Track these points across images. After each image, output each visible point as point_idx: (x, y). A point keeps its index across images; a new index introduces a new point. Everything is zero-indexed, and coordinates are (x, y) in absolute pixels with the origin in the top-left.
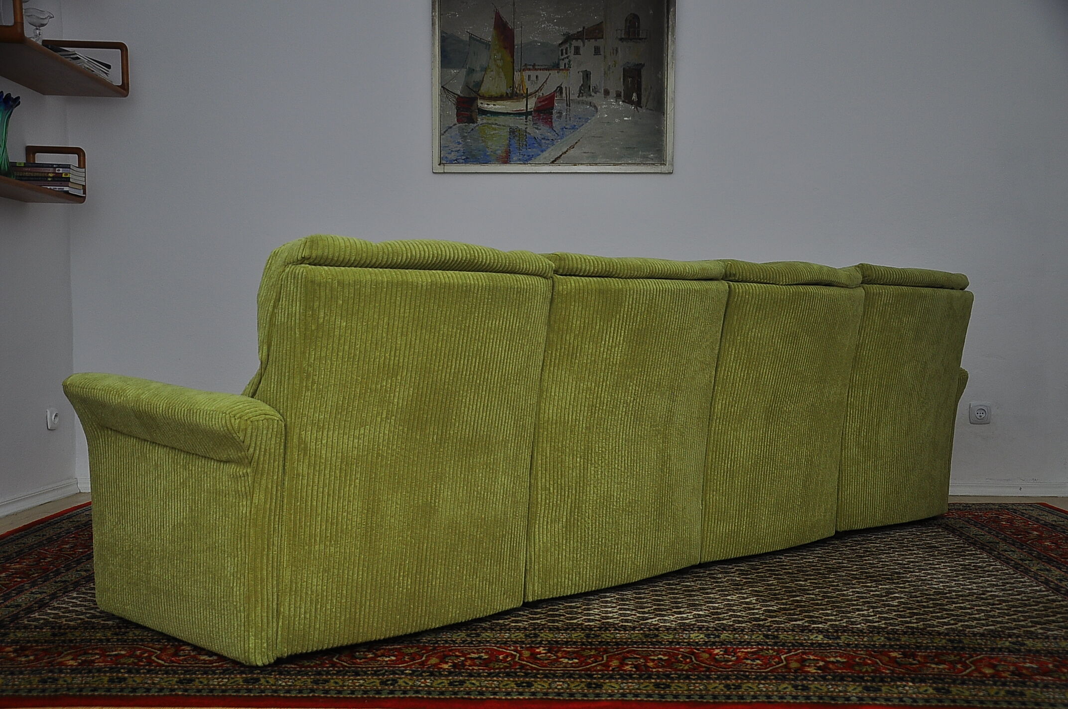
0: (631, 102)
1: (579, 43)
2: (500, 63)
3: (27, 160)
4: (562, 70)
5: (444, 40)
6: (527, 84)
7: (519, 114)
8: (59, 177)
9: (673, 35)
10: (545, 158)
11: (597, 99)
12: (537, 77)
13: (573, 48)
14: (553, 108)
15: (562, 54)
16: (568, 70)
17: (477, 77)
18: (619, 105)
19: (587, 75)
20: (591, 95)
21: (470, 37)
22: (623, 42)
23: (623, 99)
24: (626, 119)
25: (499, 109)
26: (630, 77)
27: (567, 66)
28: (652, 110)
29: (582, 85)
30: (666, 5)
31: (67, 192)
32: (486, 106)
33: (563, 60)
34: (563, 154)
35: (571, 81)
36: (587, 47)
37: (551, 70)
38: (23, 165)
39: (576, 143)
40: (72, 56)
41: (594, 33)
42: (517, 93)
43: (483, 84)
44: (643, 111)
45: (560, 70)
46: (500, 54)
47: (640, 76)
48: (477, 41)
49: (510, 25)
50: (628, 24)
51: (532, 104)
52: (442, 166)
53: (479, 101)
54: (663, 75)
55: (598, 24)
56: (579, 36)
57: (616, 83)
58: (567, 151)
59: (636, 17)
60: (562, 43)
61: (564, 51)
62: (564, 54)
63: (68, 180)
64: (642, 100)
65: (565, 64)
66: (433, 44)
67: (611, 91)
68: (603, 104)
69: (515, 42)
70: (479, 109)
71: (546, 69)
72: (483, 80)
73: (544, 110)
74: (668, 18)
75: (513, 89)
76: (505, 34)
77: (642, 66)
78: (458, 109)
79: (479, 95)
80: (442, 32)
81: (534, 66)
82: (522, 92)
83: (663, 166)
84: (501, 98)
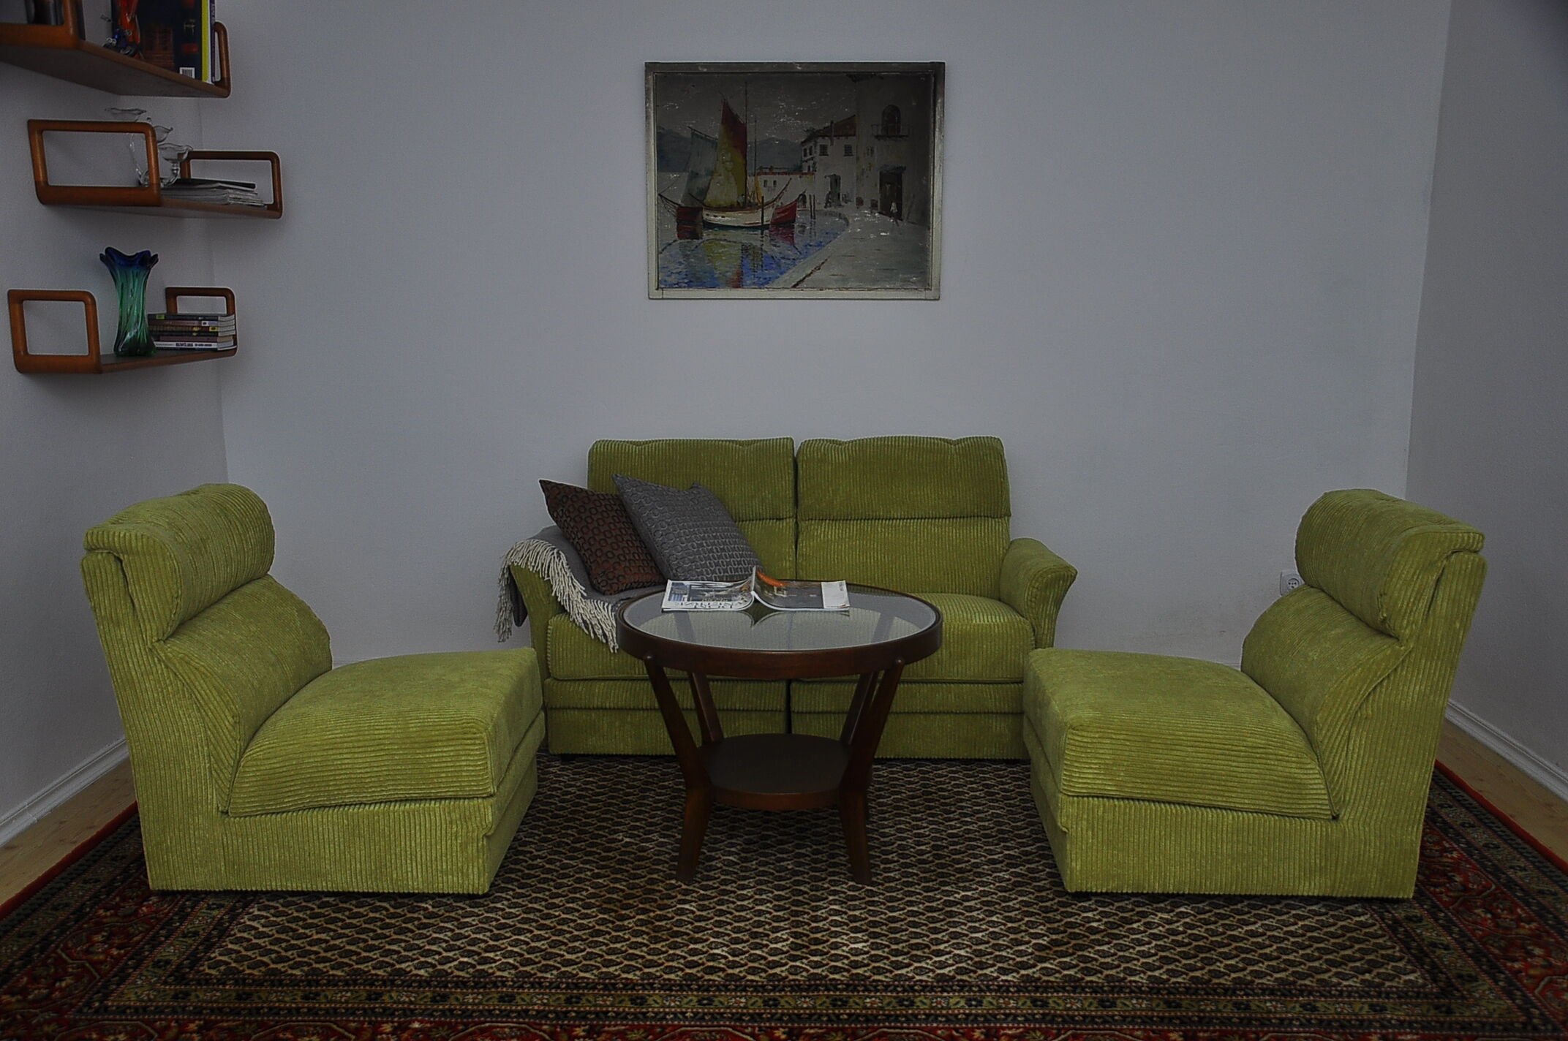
0: (890, 214)
1: (826, 141)
2: (729, 165)
3: (167, 310)
4: (806, 174)
5: (660, 137)
6: (763, 191)
7: (753, 228)
8: (205, 332)
9: (941, 131)
10: (785, 281)
11: (848, 209)
12: (775, 182)
13: (818, 147)
14: (794, 221)
15: (805, 155)
16: (813, 174)
17: (702, 182)
18: (875, 217)
19: (836, 180)
20: (840, 205)
21: (693, 134)
22: (879, 140)
23: (879, 210)
24: (883, 234)
25: (729, 221)
26: (888, 183)
27: (811, 169)
28: (914, 223)
29: (830, 193)
30: (932, 94)
31: (215, 350)
32: (713, 217)
33: (806, 161)
34: (806, 276)
35: (817, 188)
36: (836, 147)
37: (792, 174)
38: (163, 318)
39: (823, 263)
41: (845, 128)
42: (750, 202)
43: (710, 191)
45: (803, 174)
46: (729, 155)
47: (900, 182)
48: (702, 138)
49: (742, 119)
50: (886, 119)
51: (769, 215)
52: (660, 291)
53: (705, 213)
54: (928, 180)
55: (849, 118)
56: (825, 133)
57: (871, 191)
58: (811, 273)
59: (895, 110)
60: (805, 141)
61: (808, 151)
62: (808, 154)
63: (215, 333)
65: (809, 167)
66: (648, 142)
67: (865, 200)
68: (856, 217)
69: (748, 140)
70: (704, 222)
71: (786, 173)
72: (708, 187)
73: (784, 224)
74: (935, 111)
75: (746, 198)
76: (735, 129)
77: (903, 169)
78: (679, 222)
79: (704, 204)
80: (658, 127)
81: (771, 168)
82: (757, 201)
83: (927, 291)
84: (731, 208)
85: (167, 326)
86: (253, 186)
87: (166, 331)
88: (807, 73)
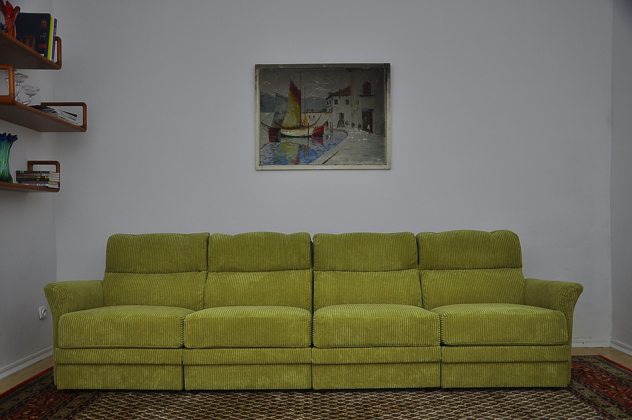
0: (367, 130)
1: (337, 98)
2: (293, 109)
3: (28, 169)
5: (261, 97)
6: (309, 121)
7: (304, 137)
8: (43, 179)
9: (389, 93)
10: (319, 161)
11: (348, 128)
12: (314, 116)
13: (334, 101)
14: (323, 134)
15: (328, 104)
16: (331, 113)
17: (280, 117)
18: (360, 131)
19: (342, 115)
20: (344, 126)
21: (276, 95)
22: (361, 97)
23: (362, 128)
24: (364, 139)
25: (293, 134)
26: (366, 116)
27: (331, 110)
28: (378, 134)
29: (339, 121)
30: (385, 77)
31: (47, 187)
32: (285, 132)
33: (328, 107)
34: (329, 159)
35: (333, 118)
36: (342, 100)
37: (322, 112)
38: (25, 172)
39: (336, 153)
40: (52, 111)
41: (346, 92)
42: (303, 125)
43: (284, 121)
44: (373, 135)
45: (327, 112)
46: (293, 104)
47: (371, 116)
48: (280, 97)
49: (299, 89)
50: (364, 88)
51: (311, 131)
52: (261, 166)
53: (282, 130)
54: (384, 115)
55: (347, 88)
56: (337, 94)
57: (358, 120)
58: (331, 157)
60: (328, 98)
61: (329, 102)
63: (48, 180)
65: (330, 109)
66: (256, 99)
67: (355, 124)
68: (351, 131)
69: (302, 98)
70: (281, 134)
71: (319, 112)
72: (284, 119)
73: (318, 135)
74: (386, 84)
75: (301, 123)
76: (296, 93)
77: (372, 110)
78: (270, 135)
79: (281, 127)
80: (261, 92)
81: (312, 110)
82: (306, 125)
83: (385, 165)
84: (294, 128)
85: (25, 176)
86: (76, 116)
87: (25, 179)
88: (328, 68)
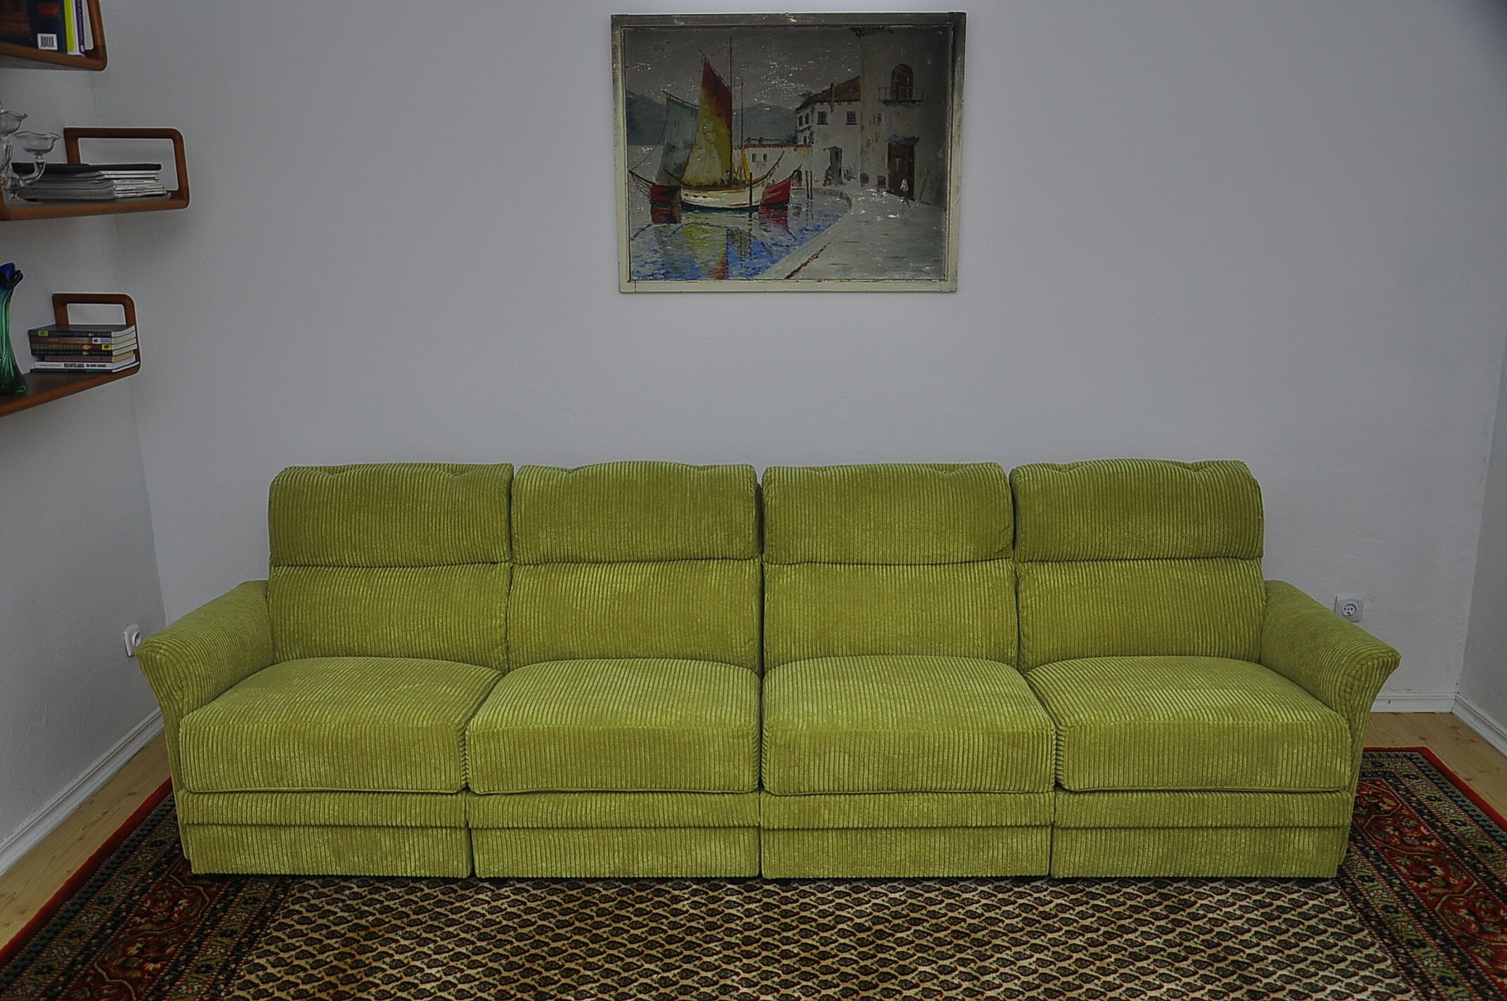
0: (899, 193)
1: (825, 108)
2: (711, 137)
3: (56, 323)
4: (802, 146)
5: (630, 104)
6: (751, 167)
7: (740, 210)
8: (97, 350)
9: (961, 95)
10: (777, 272)
11: (851, 188)
12: (765, 156)
13: (816, 115)
14: (787, 201)
15: (801, 124)
16: (810, 146)
17: (679, 157)
18: (882, 196)
19: (837, 154)
20: (841, 183)
21: (668, 100)
22: (888, 105)
23: (887, 188)
24: (892, 216)
25: (712, 202)
26: (898, 157)
27: (808, 140)
28: (927, 203)
29: (830, 168)
32: (693, 198)
33: (802, 131)
34: (802, 265)
35: (814, 162)
36: (837, 114)
37: (785, 146)
38: (46, 334)
39: (821, 250)
40: (97, 178)
41: (847, 92)
42: (736, 179)
43: (688, 167)
45: (798, 146)
46: (712, 124)
47: (912, 155)
48: (678, 104)
49: (726, 82)
50: (896, 80)
51: (758, 195)
52: (632, 284)
53: (683, 192)
54: (945, 153)
55: (852, 80)
56: (825, 97)
57: (878, 166)
58: (808, 262)
59: (907, 70)
60: (800, 108)
61: (804, 119)
62: (804, 123)
63: (110, 353)
64: (915, 190)
65: (805, 138)
66: (616, 111)
67: (871, 177)
68: (859, 196)
69: (734, 108)
70: (682, 203)
71: (778, 146)
72: (687, 163)
73: (776, 205)
74: (953, 72)
75: (731, 174)
76: (718, 94)
77: (915, 140)
78: (653, 203)
79: (682, 182)
80: (628, 92)
81: (761, 140)
82: (744, 178)
83: (942, 283)
84: (714, 187)
85: (52, 343)
86: (158, 167)
87: (52, 350)
88: (801, 26)
